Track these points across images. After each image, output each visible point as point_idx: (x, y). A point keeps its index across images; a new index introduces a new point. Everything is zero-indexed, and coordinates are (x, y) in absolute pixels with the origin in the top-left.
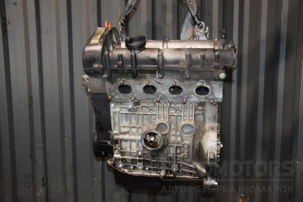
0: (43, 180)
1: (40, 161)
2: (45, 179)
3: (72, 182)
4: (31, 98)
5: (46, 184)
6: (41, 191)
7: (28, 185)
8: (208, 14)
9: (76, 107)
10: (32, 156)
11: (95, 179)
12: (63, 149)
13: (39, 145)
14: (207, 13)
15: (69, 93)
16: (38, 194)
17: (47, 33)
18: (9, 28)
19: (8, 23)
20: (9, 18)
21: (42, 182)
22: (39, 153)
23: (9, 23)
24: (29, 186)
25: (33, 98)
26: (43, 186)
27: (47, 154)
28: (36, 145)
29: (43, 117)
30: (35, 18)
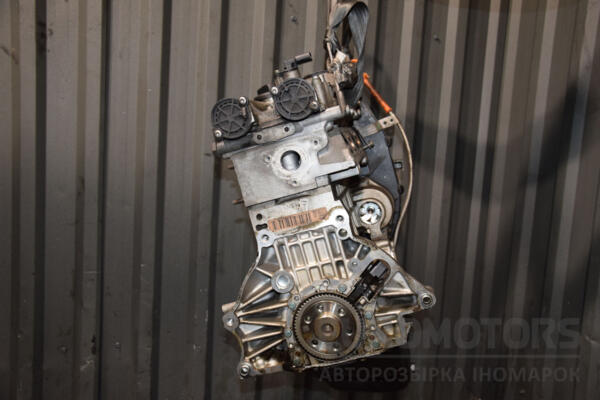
0: (93, 341)
1: (90, 304)
2: (97, 340)
3: (150, 349)
4: (81, 181)
5: (98, 350)
6: (88, 363)
7: (64, 349)
8: (437, 40)
9: (166, 204)
10: (76, 294)
11: (195, 347)
12: (136, 284)
13: (90, 273)
14: (435, 37)
15: (155, 177)
16: (83, 368)
17: (121, 57)
18: (50, 43)
19: (48, 33)
20: (51, 25)
21: (92, 344)
22: (90, 288)
23: (52, 33)
24: (66, 350)
25: (86, 180)
26: (94, 352)
27: (106, 291)
28: (85, 272)
29: (102, 220)
30: (100, 27)
